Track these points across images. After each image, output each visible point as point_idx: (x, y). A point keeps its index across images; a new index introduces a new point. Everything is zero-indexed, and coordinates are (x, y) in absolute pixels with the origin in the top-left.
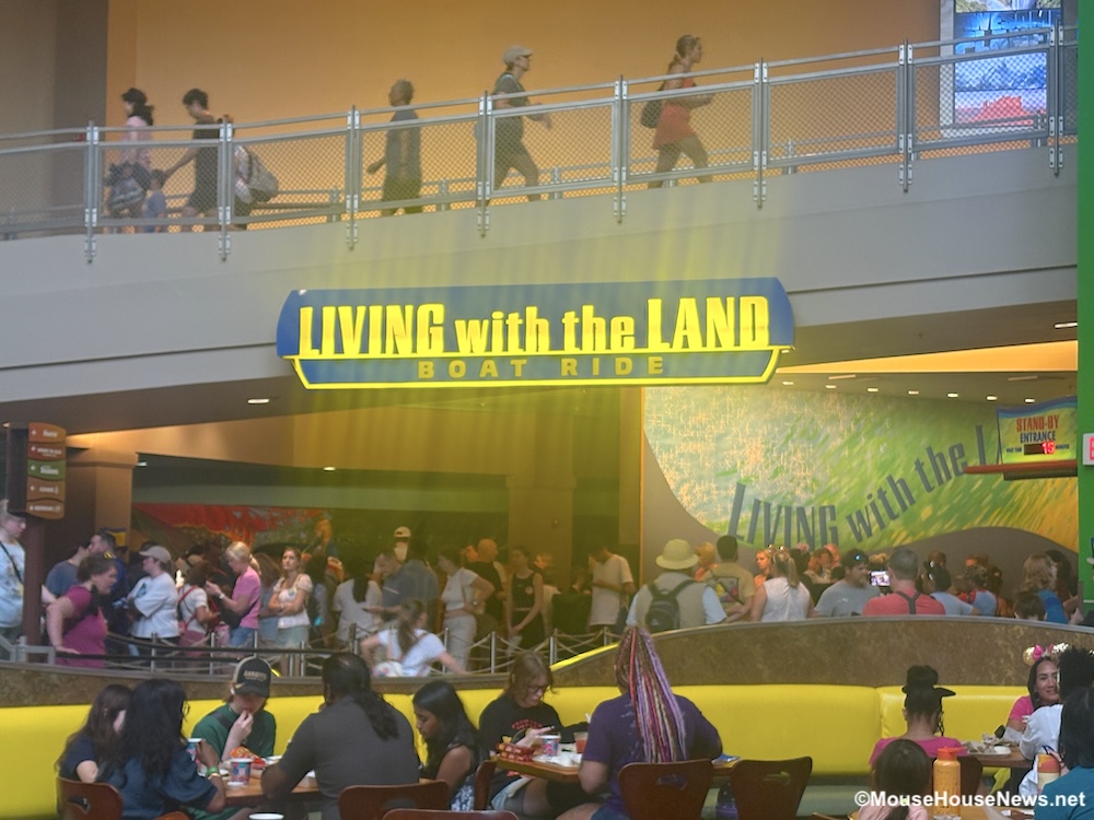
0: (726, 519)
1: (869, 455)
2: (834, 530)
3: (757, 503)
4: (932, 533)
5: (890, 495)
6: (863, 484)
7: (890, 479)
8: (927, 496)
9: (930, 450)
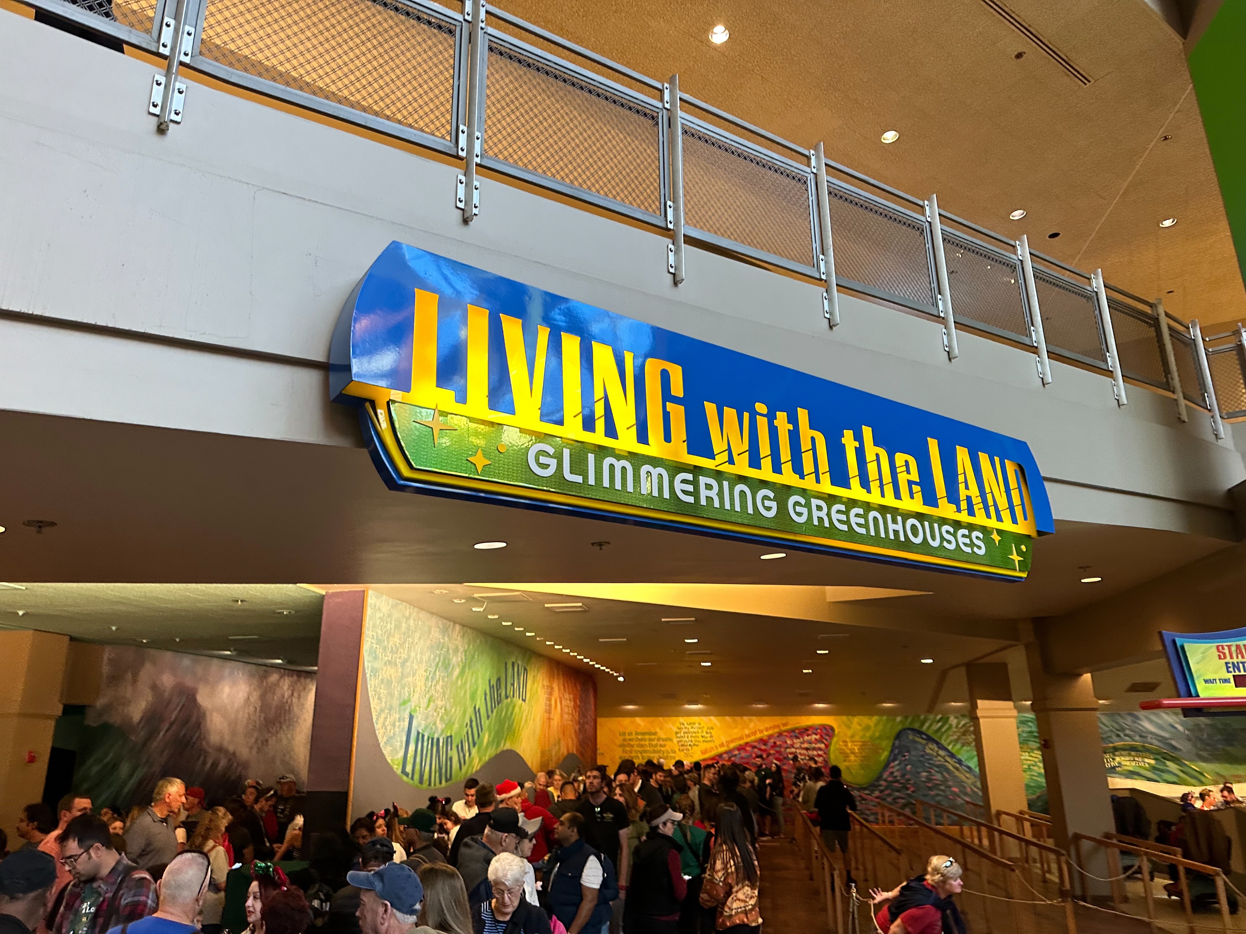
0: (401, 754)
1: (468, 686)
2: (451, 759)
3: (418, 733)
4: (487, 758)
5: (474, 724)
6: (465, 712)
7: (475, 708)
8: (487, 722)
9: (490, 681)
